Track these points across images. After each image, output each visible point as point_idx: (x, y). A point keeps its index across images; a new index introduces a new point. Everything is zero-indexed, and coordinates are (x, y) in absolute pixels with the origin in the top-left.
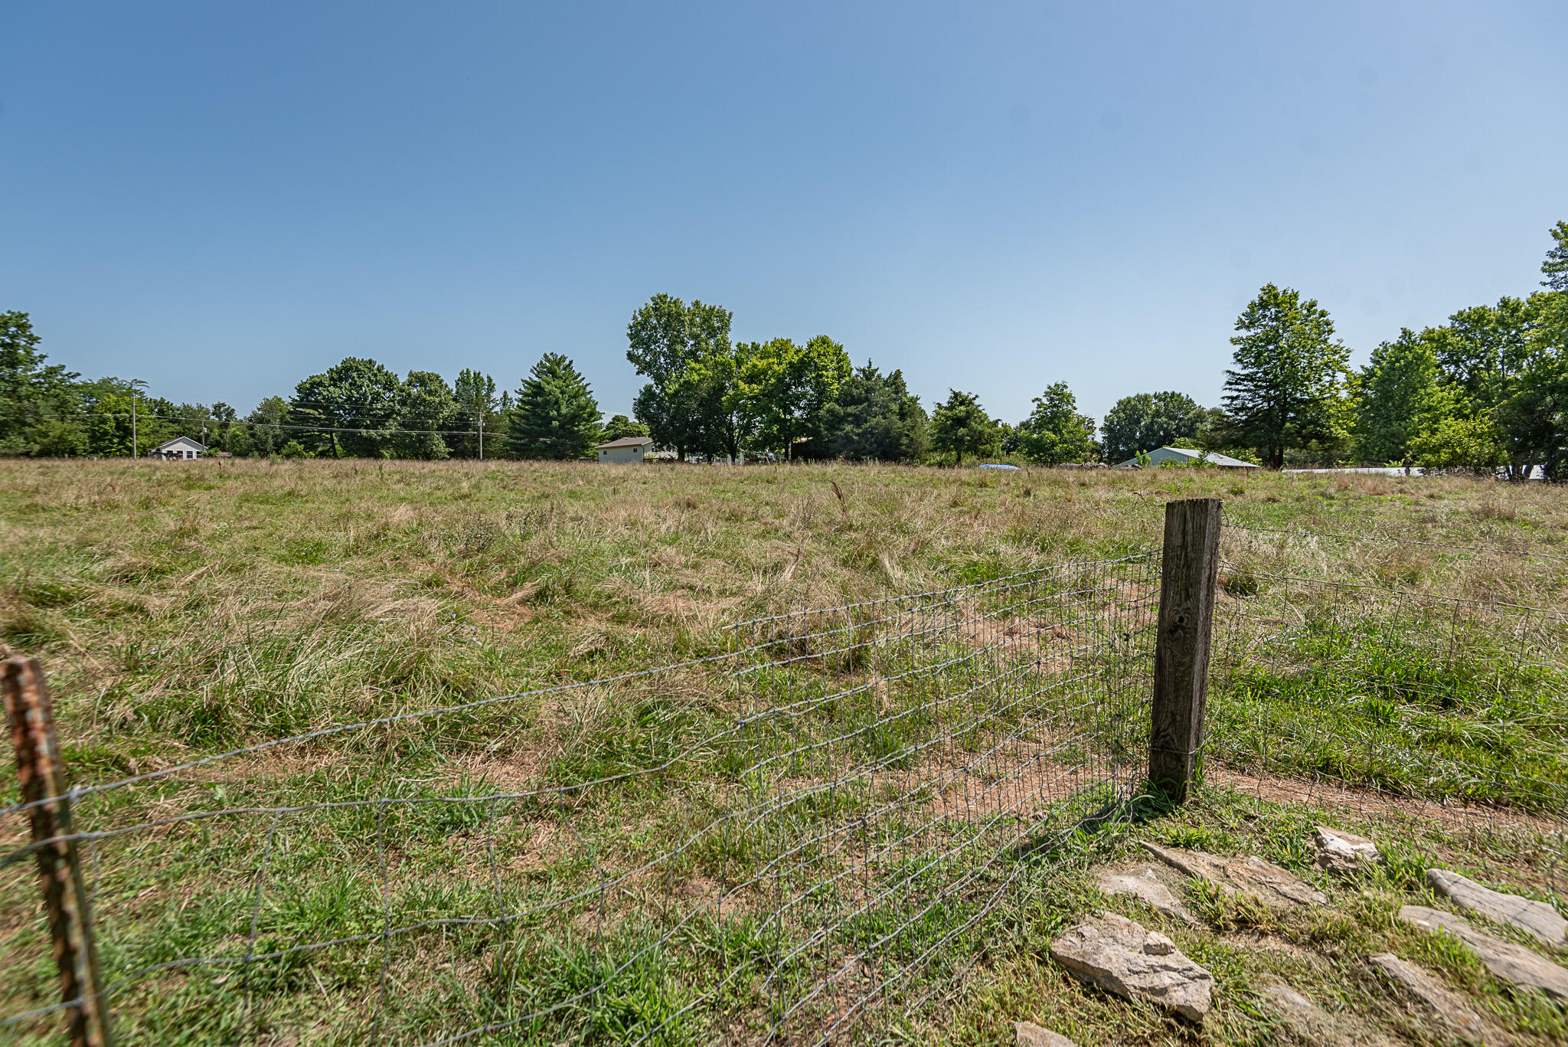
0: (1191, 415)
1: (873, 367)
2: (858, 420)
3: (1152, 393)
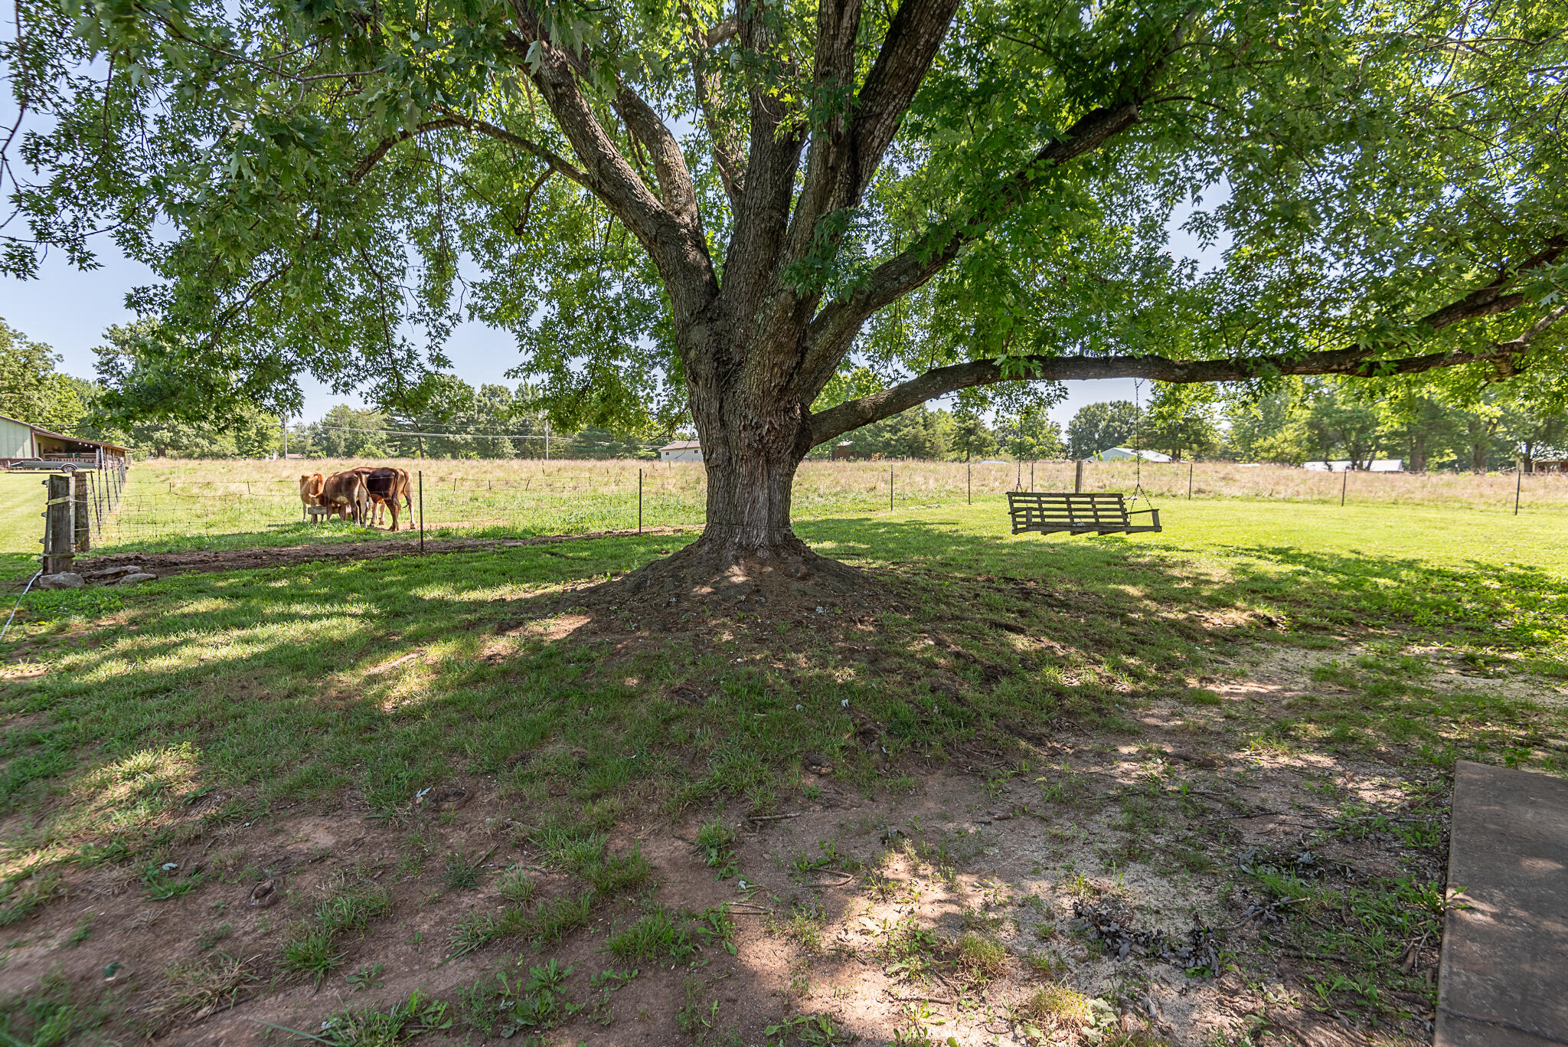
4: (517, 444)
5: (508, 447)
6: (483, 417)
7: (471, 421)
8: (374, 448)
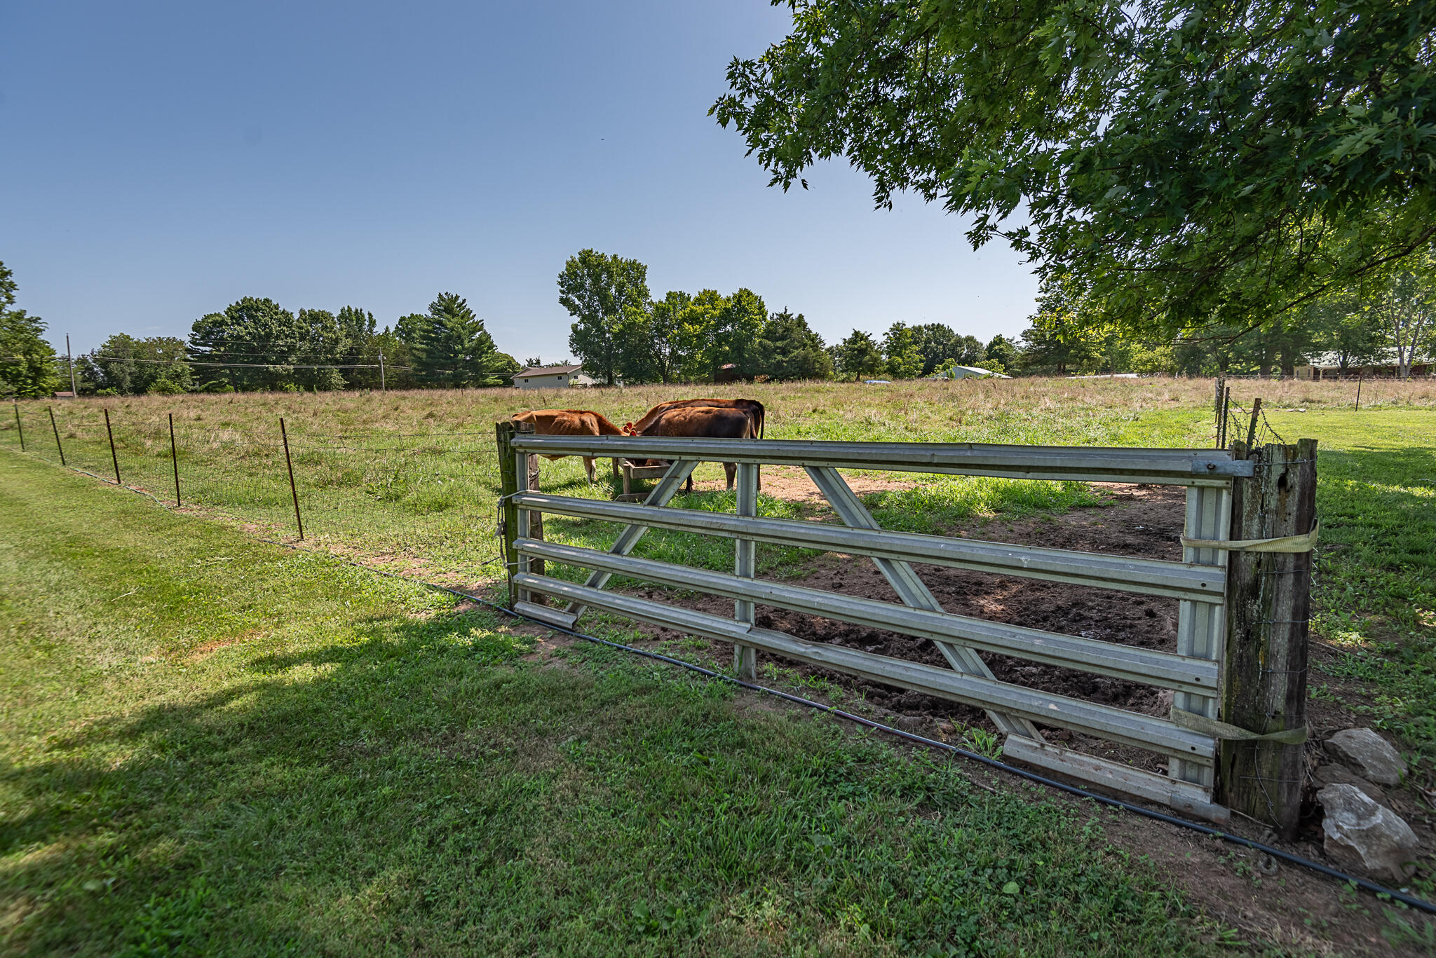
0: (952, 341)
1: (788, 313)
2: (784, 352)
3: (923, 325)
4: (345, 373)
5: (336, 378)
6: (306, 345)
7: (292, 349)
8: (169, 382)
